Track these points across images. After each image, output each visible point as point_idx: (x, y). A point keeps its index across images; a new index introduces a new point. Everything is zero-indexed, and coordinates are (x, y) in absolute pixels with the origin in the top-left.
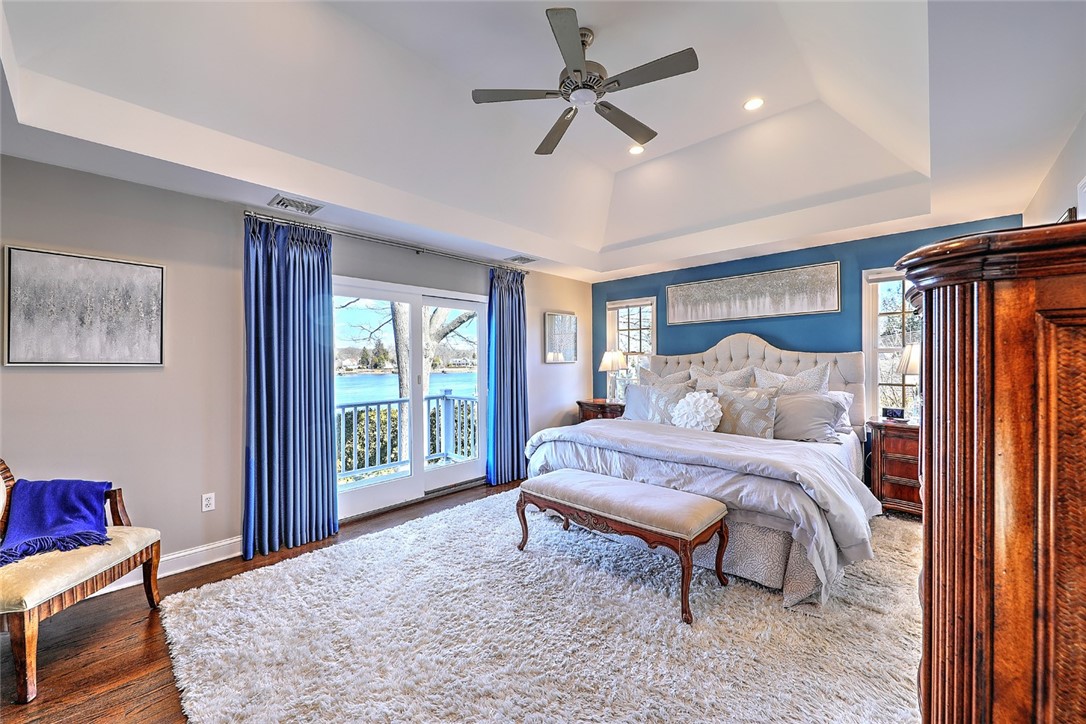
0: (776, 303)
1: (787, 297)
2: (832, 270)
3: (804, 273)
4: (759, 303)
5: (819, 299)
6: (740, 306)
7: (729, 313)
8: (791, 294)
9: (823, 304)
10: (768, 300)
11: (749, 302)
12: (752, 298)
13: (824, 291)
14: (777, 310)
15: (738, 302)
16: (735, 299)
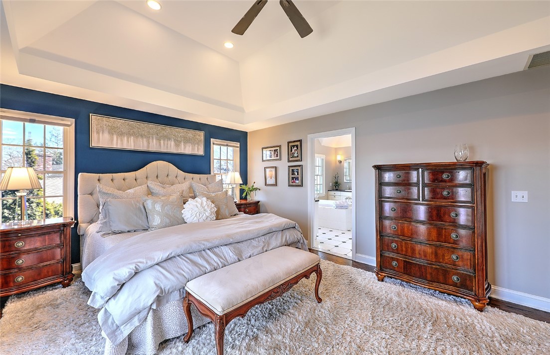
0: (177, 145)
1: (182, 144)
2: (201, 135)
3: (190, 133)
4: (167, 144)
5: (196, 148)
6: (156, 144)
7: (148, 146)
8: (184, 143)
9: (198, 151)
10: (173, 143)
11: (162, 142)
12: (164, 140)
13: (198, 144)
14: (178, 150)
15: (154, 141)
16: (153, 138)
